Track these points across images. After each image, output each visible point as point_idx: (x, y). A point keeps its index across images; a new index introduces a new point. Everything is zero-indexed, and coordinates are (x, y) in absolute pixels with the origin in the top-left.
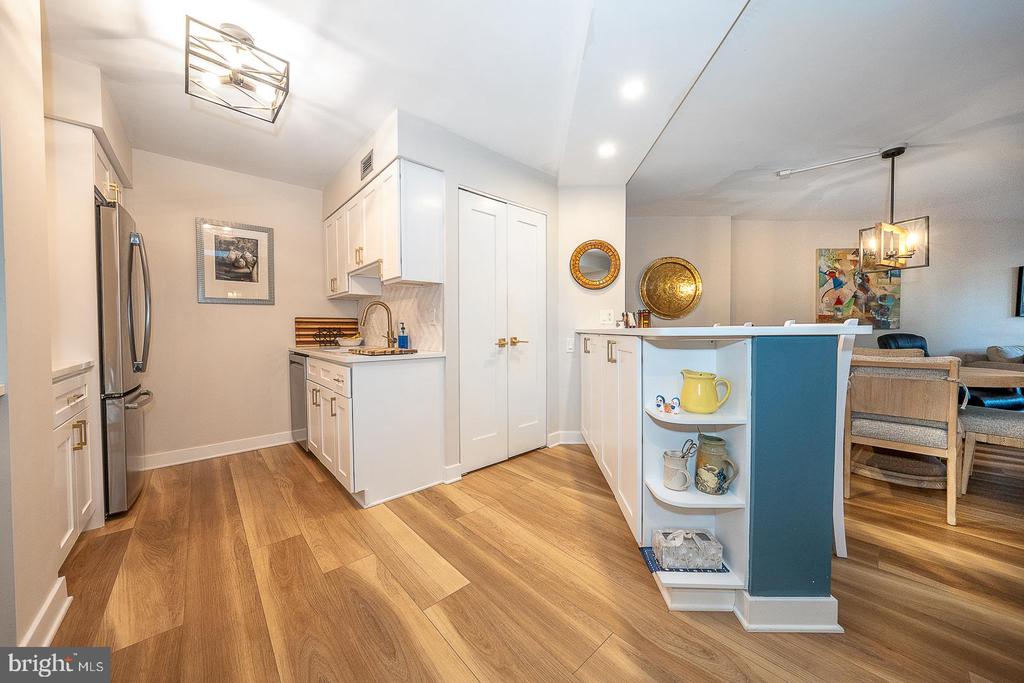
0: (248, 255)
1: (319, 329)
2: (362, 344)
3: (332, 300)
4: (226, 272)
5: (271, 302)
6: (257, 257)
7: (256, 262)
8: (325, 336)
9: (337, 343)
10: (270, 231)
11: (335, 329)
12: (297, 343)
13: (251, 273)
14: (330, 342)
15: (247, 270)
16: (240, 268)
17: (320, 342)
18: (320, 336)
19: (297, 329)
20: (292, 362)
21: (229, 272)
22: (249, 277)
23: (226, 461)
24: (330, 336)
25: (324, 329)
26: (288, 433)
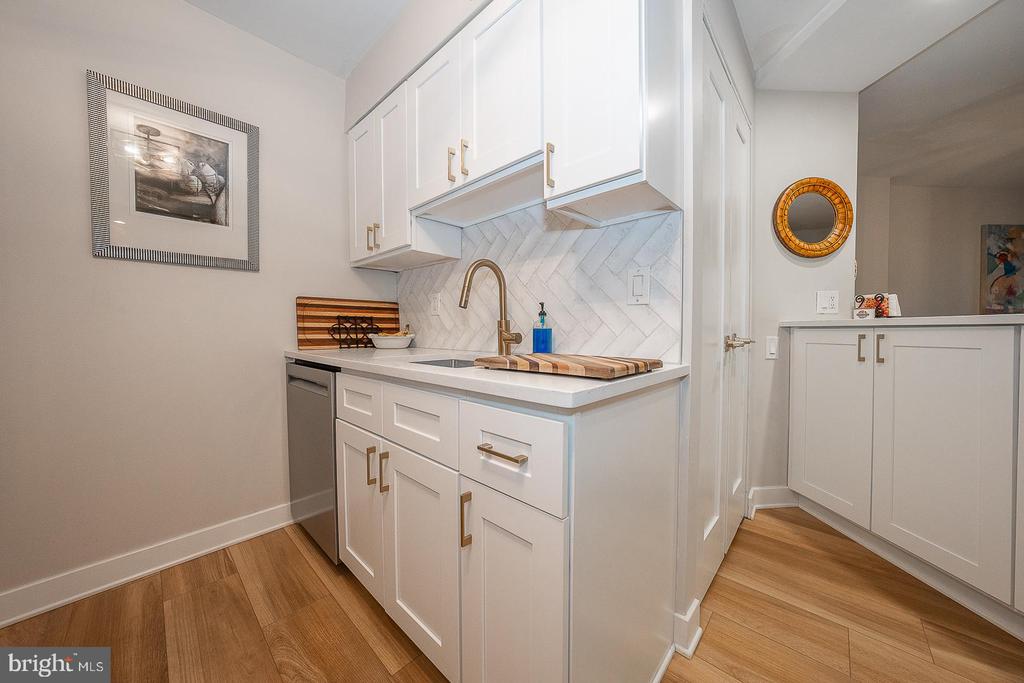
0: (209, 171)
1: (338, 318)
2: (411, 345)
3: (361, 269)
4: (160, 197)
5: (250, 265)
6: (226, 179)
7: (222, 188)
8: (347, 331)
9: (369, 344)
10: (252, 132)
11: (363, 319)
12: (301, 342)
13: (213, 206)
14: (357, 342)
15: (204, 200)
16: (189, 193)
17: (340, 342)
18: (338, 331)
19: (301, 318)
20: (291, 378)
21: (168, 199)
22: (209, 215)
23: (156, 588)
24: (356, 331)
25: (347, 319)
26: (284, 506)
